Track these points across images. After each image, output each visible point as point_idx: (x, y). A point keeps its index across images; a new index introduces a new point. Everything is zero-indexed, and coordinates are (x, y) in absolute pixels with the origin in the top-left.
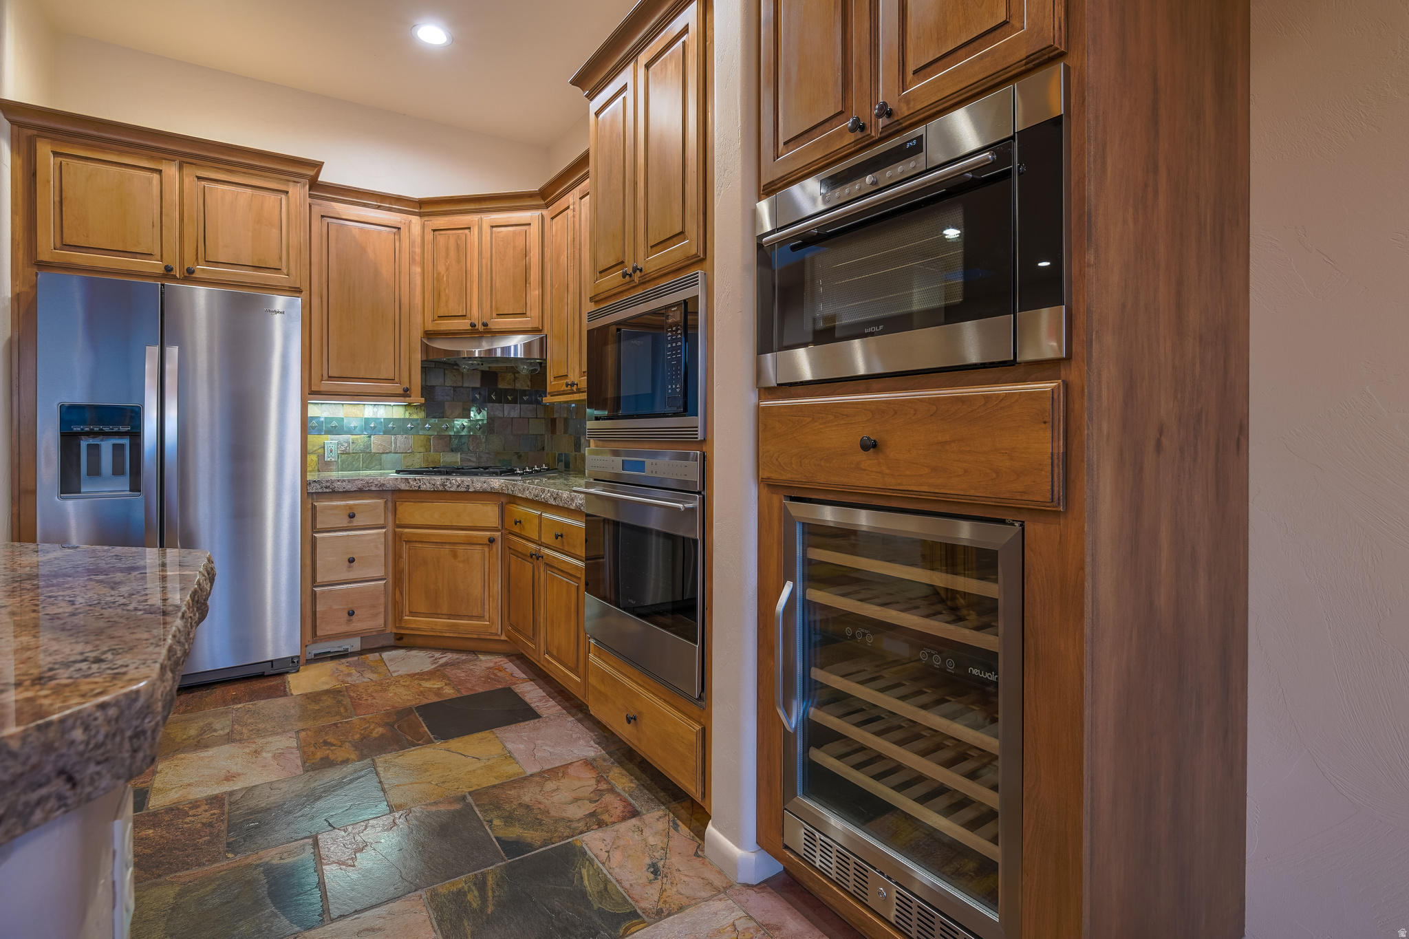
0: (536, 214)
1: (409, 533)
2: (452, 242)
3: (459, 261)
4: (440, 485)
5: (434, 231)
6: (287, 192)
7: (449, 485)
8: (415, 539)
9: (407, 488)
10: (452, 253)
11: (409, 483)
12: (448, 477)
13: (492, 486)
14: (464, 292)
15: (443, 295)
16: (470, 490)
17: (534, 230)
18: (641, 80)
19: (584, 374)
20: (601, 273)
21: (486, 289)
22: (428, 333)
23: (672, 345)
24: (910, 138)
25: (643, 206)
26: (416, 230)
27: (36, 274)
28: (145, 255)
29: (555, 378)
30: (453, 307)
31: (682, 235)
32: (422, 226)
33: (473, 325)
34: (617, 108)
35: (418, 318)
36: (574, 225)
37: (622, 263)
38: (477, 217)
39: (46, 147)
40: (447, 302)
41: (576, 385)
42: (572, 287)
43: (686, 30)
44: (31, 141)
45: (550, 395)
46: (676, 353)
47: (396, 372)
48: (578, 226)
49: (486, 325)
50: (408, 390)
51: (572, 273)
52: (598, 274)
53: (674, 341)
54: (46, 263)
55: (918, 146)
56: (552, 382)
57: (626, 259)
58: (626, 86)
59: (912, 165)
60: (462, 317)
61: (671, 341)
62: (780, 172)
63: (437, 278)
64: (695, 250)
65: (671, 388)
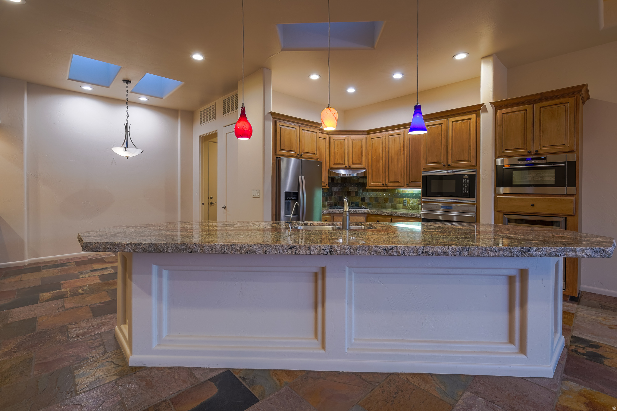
0: (365, 136)
2: (339, 142)
3: (341, 148)
5: (333, 139)
6: (316, 132)
10: (339, 146)
14: (342, 157)
15: (336, 158)
16: (358, 213)
17: (364, 140)
18: (450, 124)
19: (390, 182)
20: (429, 163)
21: (349, 157)
22: (331, 168)
23: (465, 183)
24: (542, 157)
25: (451, 151)
26: (328, 139)
27: (277, 157)
28: (294, 151)
29: (373, 182)
30: (339, 161)
31: (468, 160)
32: (330, 138)
33: (346, 167)
34: (438, 127)
35: (328, 164)
36: (385, 143)
37: (440, 162)
38: (346, 136)
39: (278, 123)
40: (337, 160)
41: (386, 185)
42: (384, 158)
43: (470, 119)
44: (275, 122)
45: (370, 186)
46: (467, 185)
47: (325, 179)
48: (387, 143)
49: (350, 167)
50: (327, 185)
51: (384, 155)
52: (427, 163)
53: (466, 182)
54: (278, 155)
55: (545, 158)
56: (371, 182)
57: (442, 162)
58: (442, 124)
59: (543, 161)
60: (342, 164)
61: (465, 182)
62: (504, 155)
63: (334, 153)
64: (473, 164)
65: (465, 192)
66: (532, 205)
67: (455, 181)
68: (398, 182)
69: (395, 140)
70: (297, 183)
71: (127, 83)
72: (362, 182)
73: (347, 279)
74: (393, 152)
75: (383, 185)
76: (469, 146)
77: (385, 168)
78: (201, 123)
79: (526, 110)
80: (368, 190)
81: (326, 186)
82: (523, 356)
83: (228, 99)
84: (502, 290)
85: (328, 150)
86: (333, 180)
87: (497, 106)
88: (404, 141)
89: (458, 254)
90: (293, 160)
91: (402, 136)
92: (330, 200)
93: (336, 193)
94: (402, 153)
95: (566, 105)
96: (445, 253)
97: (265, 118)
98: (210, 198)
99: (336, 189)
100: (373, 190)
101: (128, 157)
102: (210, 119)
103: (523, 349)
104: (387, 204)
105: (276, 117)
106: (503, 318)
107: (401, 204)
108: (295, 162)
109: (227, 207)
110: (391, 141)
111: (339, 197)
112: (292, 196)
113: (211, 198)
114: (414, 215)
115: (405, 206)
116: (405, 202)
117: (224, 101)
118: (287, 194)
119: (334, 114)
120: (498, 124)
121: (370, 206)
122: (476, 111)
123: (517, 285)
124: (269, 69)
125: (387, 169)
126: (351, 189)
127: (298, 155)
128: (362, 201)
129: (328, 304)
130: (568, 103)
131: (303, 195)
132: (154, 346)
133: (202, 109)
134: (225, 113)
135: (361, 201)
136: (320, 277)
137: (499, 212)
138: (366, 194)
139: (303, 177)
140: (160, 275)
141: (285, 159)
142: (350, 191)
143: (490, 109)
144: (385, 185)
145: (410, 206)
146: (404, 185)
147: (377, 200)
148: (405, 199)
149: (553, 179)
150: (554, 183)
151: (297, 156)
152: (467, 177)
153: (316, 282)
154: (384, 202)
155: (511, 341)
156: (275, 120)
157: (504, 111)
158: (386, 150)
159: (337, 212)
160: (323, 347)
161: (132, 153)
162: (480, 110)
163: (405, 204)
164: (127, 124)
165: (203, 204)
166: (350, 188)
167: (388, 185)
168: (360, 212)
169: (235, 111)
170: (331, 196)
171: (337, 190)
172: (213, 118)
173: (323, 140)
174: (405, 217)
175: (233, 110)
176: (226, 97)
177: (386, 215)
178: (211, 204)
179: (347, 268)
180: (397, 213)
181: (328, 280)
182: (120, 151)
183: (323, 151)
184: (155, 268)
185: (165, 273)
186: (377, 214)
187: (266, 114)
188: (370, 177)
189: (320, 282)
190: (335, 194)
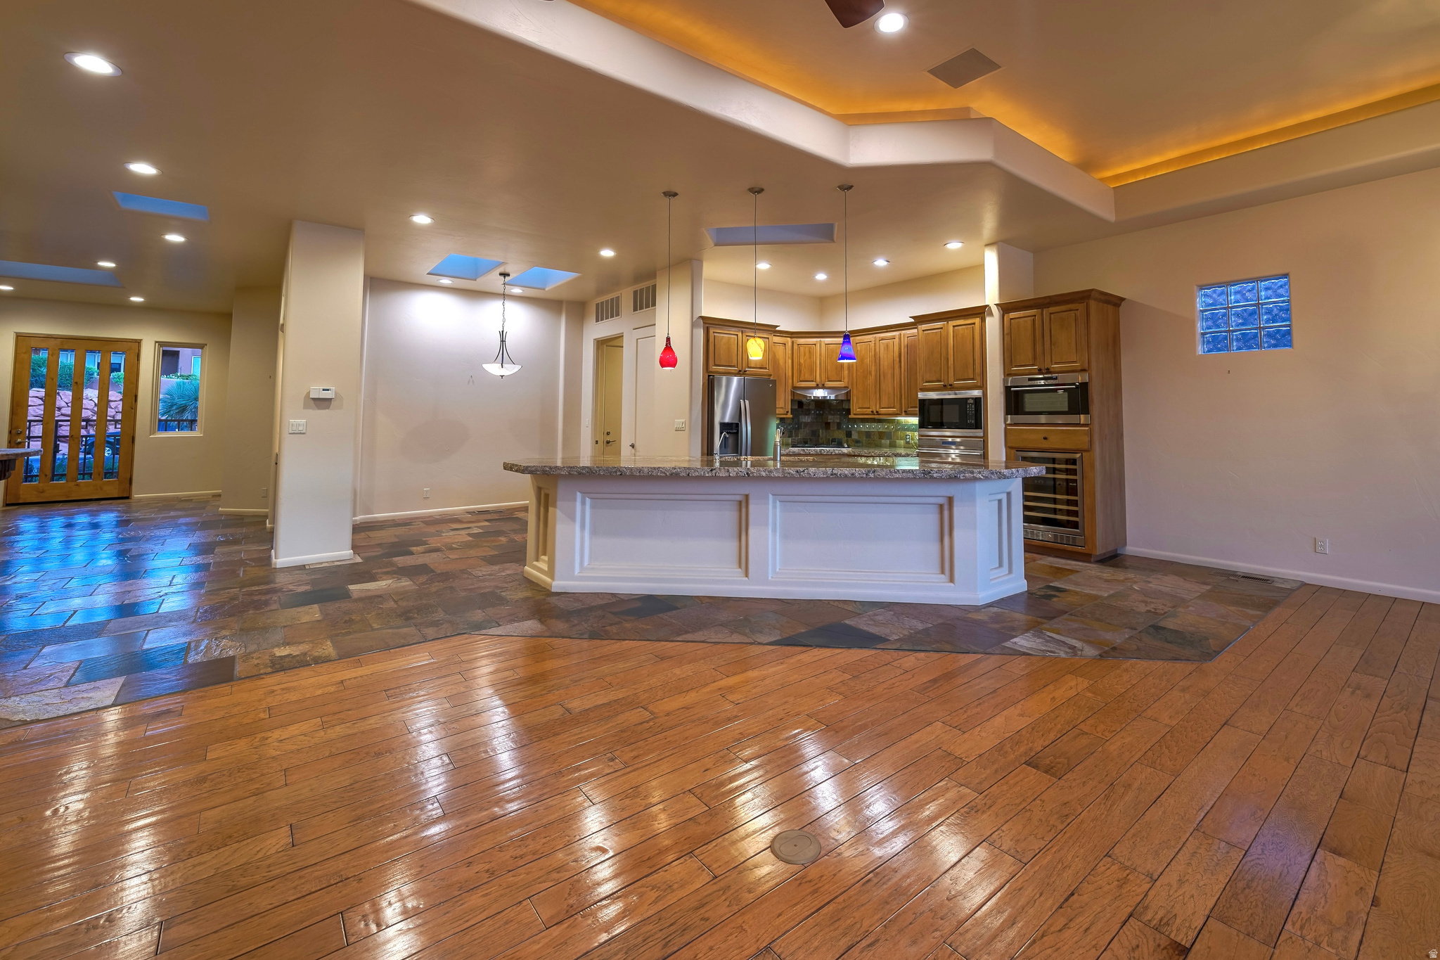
2: (807, 349)
3: (810, 358)
5: (798, 344)
10: (807, 355)
14: (812, 370)
15: (803, 371)
18: (951, 329)
19: (883, 408)
20: (927, 382)
21: (823, 370)
22: (794, 388)
24: (1054, 376)
25: (952, 367)
26: (790, 344)
27: (709, 376)
28: (734, 366)
29: (859, 408)
30: (807, 377)
31: (973, 379)
32: (793, 342)
33: (817, 385)
34: (937, 332)
35: (790, 381)
36: (875, 349)
37: (940, 381)
38: (818, 340)
39: (711, 331)
40: (804, 375)
41: (877, 412)
42: (873, 373)
43: (974, 324)
44: (708, 329)
45: (855, 414)
46: (972, 411)
47: (783, 404)
48: (878, 350)
49: (823, 385)
50: (788, 412)
51: (873, 368)
52: (924, 381)
53: (971, 408)
54: (712, 372)
55: (1057, 378)
56: (856, 409)
57: (942, 380)
58: (942, 328)
59: (1056, 381)
60: (812, 381)
61: (969, 408)
62: (1013, 372)
63: (800, 364)
64: (979, 385)
65: (969, 421)
66: (1045, 438)
67: (958, 406)
68: (893, 408)
69: (887, 346)
70: (738, 412)
71: (505, 277)
72: (844, 408)
73: (770, 507)
74: (885, 363)
75: (872, 412)
76: (974, 360)
77: (875, 387)
78: (597, 321)
79: (1035, 316)
80: (855, 421)
81: (786, 414)
82: (952, 585)
83: (642, 290)
84: (932, 519)
85: (790, 361)
86: (800, 405)
87: (1005, 308)
88: (900, 349)
89: (865, 476)
90: (735, 380)
91: (897, 340)
92: (797, 435)
93: (806, 424)
94: (897, 366)
95: (1076, 312)
96: (853, 474)
97: (694, 325)
98: (605, 433)
99: (806, 419)
100: (864, 421)
101: (502, 376)
102: (612, 317)
103: (952, 580)
104: (883, 441)
105: (709, 324)
106: (934, 548)
107: (902, 441)
108: (739, 382)
109: (637, 445)
110: (882, 348)
111: (812, 431)
112: (732, 429)
113: (608, 433)
115: (908, 443)
116: (908, 437)
117: (635, 293)
118: (724, 426)
119: (759, 345)
120: (1006, 332)
121: (858, 444)
122: (980, 313)
123: (946, 513)
124: (701, 261)
125: (878, 390)
126: (830, 419)
127: (740, 371)
129: (751, 531)
130: (1078, 309)
131: (747, 428)
132: (576, 573)
133: (599, 300)
134: (635, 309)
136: (744, 504)
137: (1011, 448)
138: (853, 426)
139: (747, 402)
140: (583, 503)
141: (724, 379)
142: (829, 421)
143: (995, 310)
144: (875, 412)
145: (915, 443)
146: (901, 412)
147: (868, 434)
148: (908, 433)
149: (1066, 404)
150: (1067, 410)
151: (739, 373)
152: (972, 401)
153: (740, 511)
154: (879, 438)
155: (943, 572)
156: (707, 325)
157: (1013, 315)
158: (877, 359)
159: (802, 453)
160: (747, 575)
161: (509, 370)
162: (985, 312)
163: (908, 440)
164: (503, 331)
165: (597, 442)
166: (830, 417)
168: (837, 452)
169: (651, 308)
170: (799, 428)
171: (809, 421)
172: (618, 315)
173: (782, 347)
175: (647, 306)
176: (638, 287)
178: (608, 442)
179: (771, 496)
181: (751, 507)
182: (494, 369)
183: (781, 362)
184: (579, 495)
185: (588, 501)
187: (694, 320)
188: (854, 399)
189: (744, 510)
190: (805, 426)
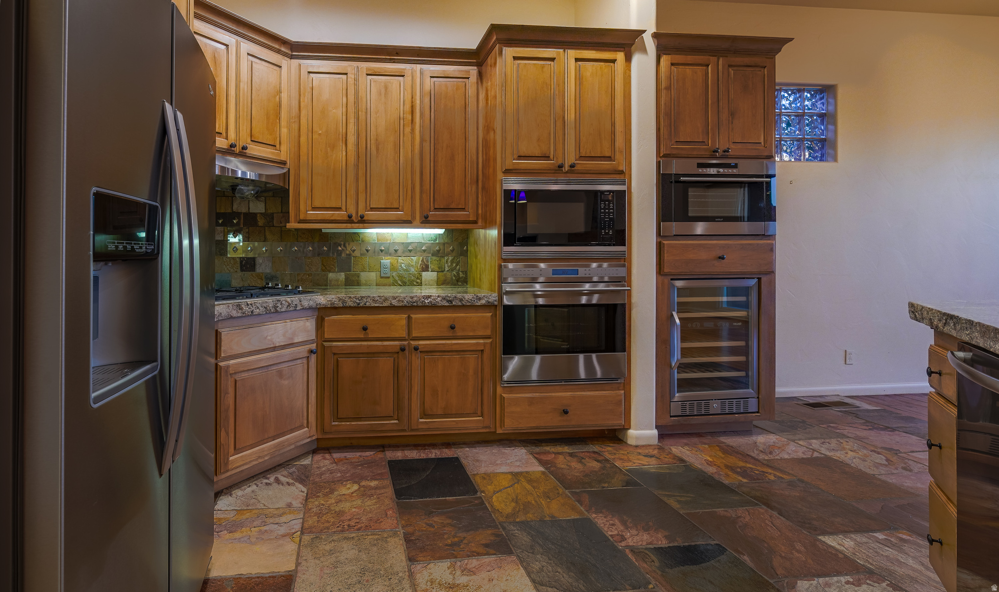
0: (285, 60)
1: (236, 364)
4: (272, 307)
7: (280, 306)
8: (242, 369)
9: (239, 315)
11: (241, 309)
12: (278, 298)
13: (318, 302)
16: (297, 309)
17: (284, 73)
18: (571, 64)
19: (372, 209)
20: (520, 157)
21: (243, 114)
23: (605, 211)
24: (732, 162)
25: (573, 133)
29: (314, 209)
31: (611, 158)
33: (231, 146)
34: (543, 67)
36: (356, 92)
37: (547, 157)
41: (360, 217)
43: (614, 61)
45: (300, 221)
46: (609, 215)
48: (362, 94)
49: (244, 148)
51: (351, 128)
52: (516, 156)
53: (607, 209)
55: (736, 166)
56: (304, 209)
57: (552, 157)
58: (553, 59)
59: (735, 171)
61: (604, 209)
62: (673, 154)
64: (620, 168)
65: (605, 232)
66: (719, 257)
68: (397, 209)
69: (386, 88)
72: (244, 210)
74: (381, 122)
75: (349, 216)
76: (613, 125)
77: (356, 167)
79: (707, 66)
88: (413, 98)
94: (405, 130)
104: (331, 275)
107: (374, 274)
110: (374, 91)
114: (480, 299)
115: (386, 276)
116: (384, 266)
122: (624, 45)
125: (362, 173)
128: (242, 270)
130: (765, 67)
135: (239, 270)
137: (666, 275)
144: (355, 217)
145: (399, 276)
146: (414, 217)
148: (384, 259)
150: (746, 214)
152: (610, 197)
154: (323, 271)
157: (674, 58)
162: (634, 44)
163: (384, 272)
167: (365, 218)
174: (454, 306)
177: (394, 306)
180: (429, 297)
186: (361, 305)
